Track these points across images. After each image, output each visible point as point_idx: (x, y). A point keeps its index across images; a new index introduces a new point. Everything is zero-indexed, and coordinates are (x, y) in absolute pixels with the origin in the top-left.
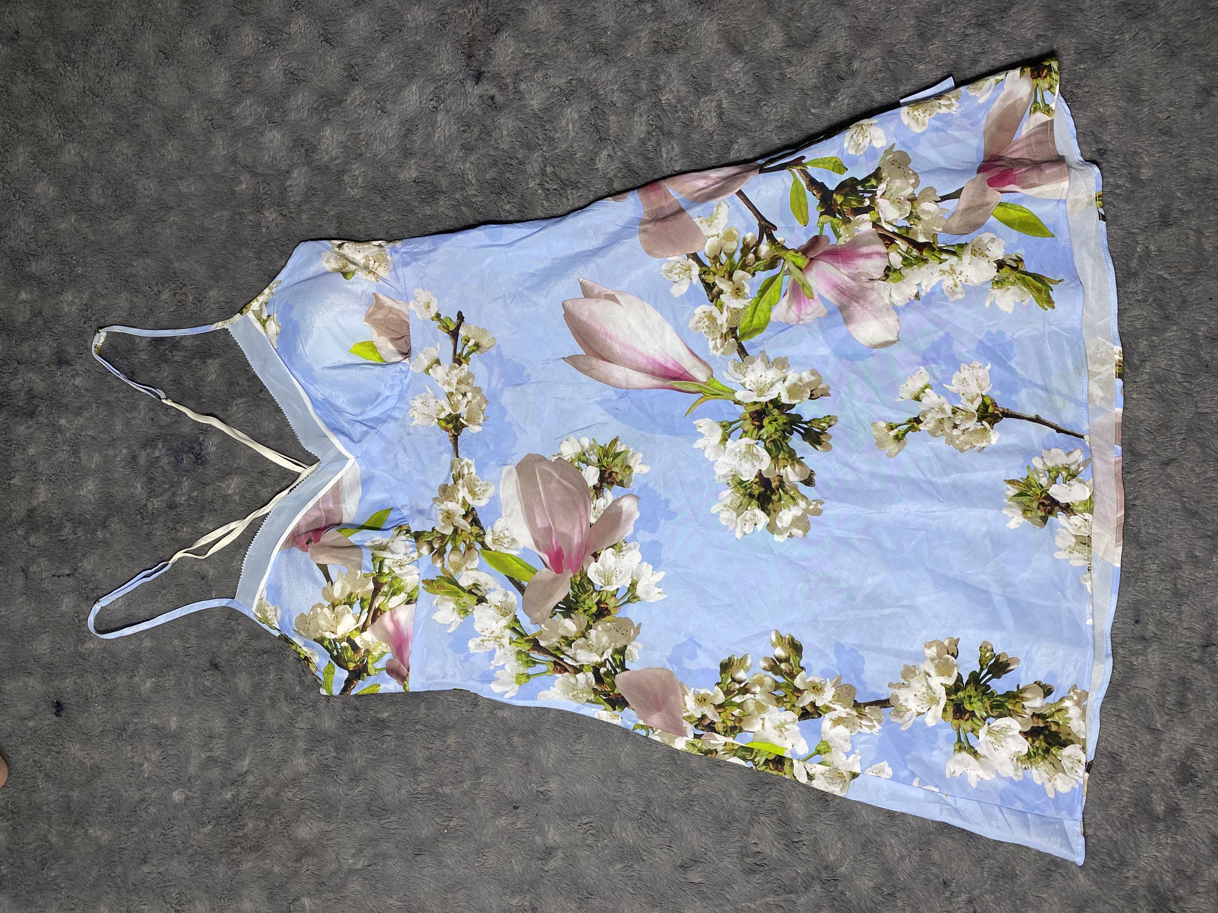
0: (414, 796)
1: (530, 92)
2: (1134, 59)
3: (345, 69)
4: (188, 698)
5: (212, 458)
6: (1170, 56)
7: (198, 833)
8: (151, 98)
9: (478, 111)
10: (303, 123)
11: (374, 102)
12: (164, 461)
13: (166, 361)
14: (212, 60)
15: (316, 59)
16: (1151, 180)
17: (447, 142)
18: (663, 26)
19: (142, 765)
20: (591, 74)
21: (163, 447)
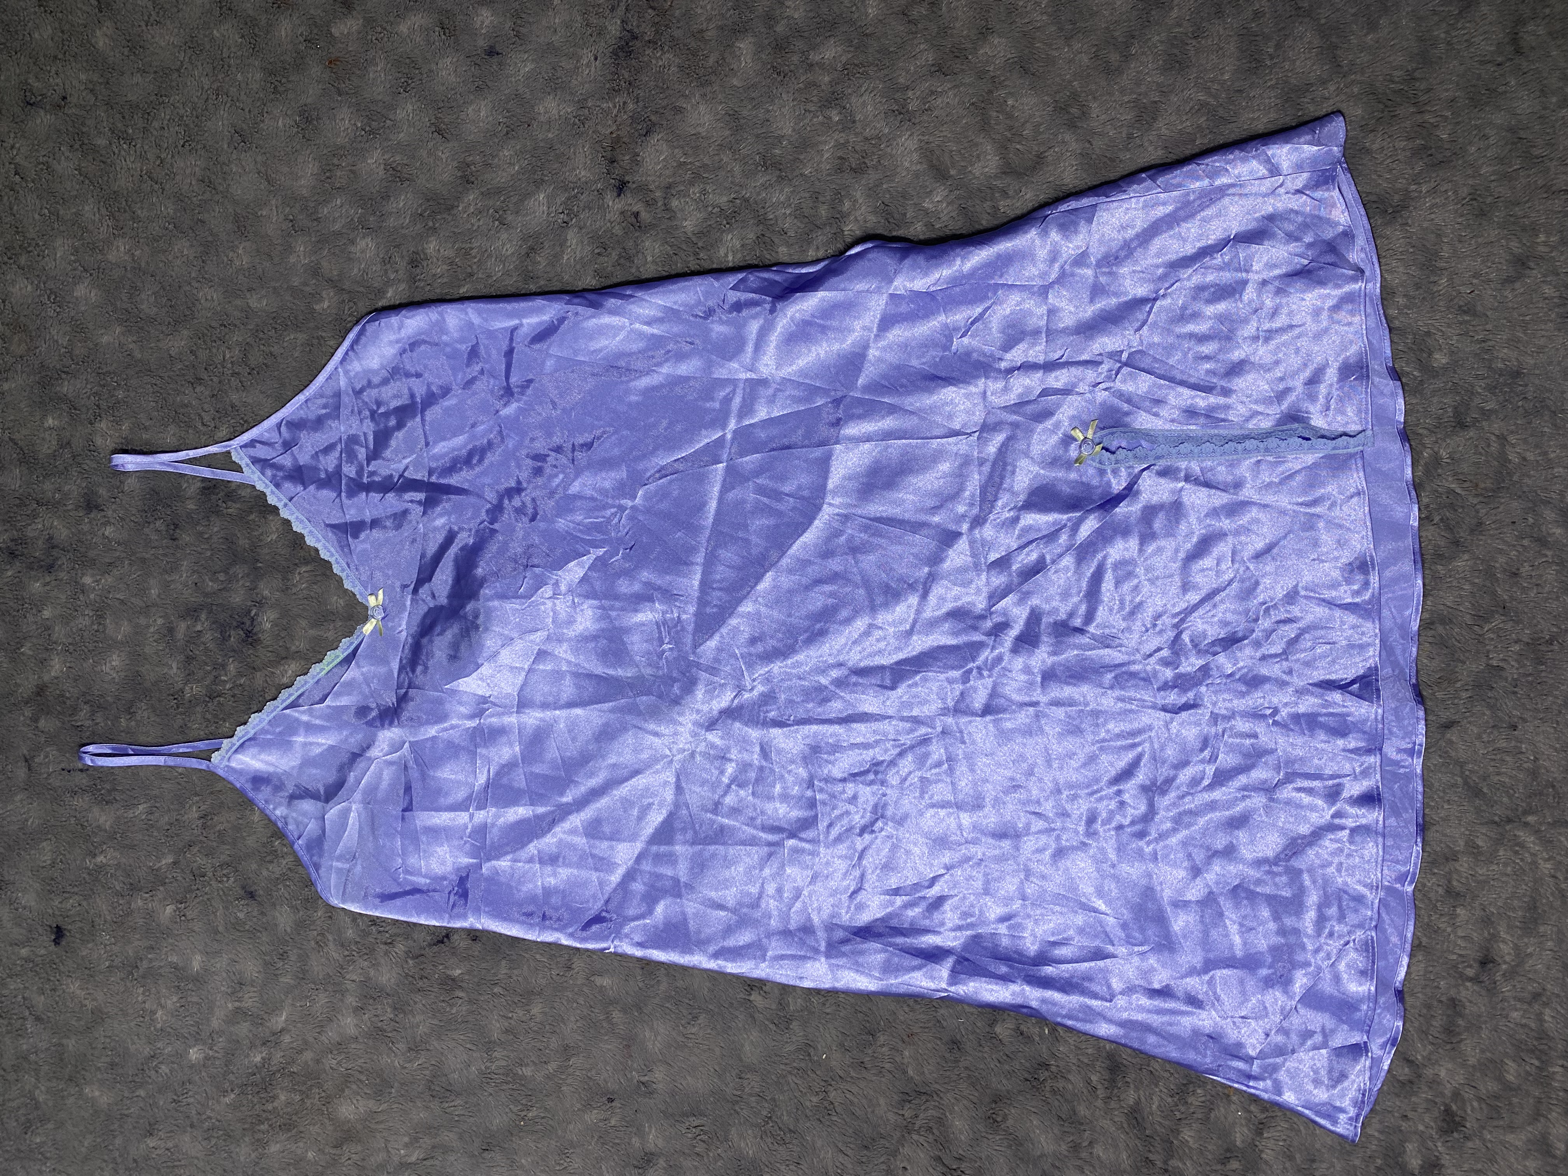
0: (486, 1076)
1: (682, 210)
2: (1433, 216)
3: (458, 168)
4: (216, 932)
5: (266, 638)
6: (1477, 216)
7: (218, 1102)
8: (221, 188)
9: (618, 230)
10: (404, 231)
11: (491, 211)
12: (208, 636)
13: (218, 513)
14: (298, 147)
15: (424, 154)
16: (1445, 368)
17: (578, 267)
18: (852, 138)
19: (153, 1013)
20: (759, 194)
21: (207, 619)
